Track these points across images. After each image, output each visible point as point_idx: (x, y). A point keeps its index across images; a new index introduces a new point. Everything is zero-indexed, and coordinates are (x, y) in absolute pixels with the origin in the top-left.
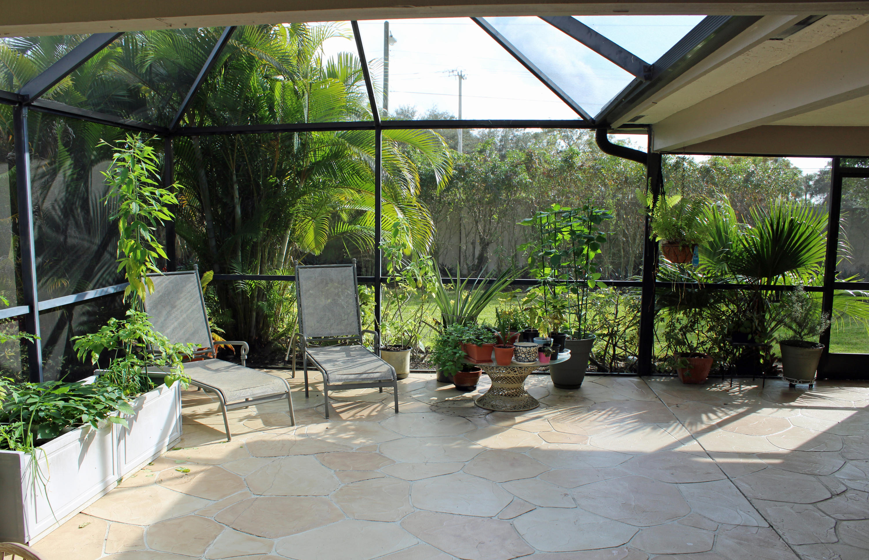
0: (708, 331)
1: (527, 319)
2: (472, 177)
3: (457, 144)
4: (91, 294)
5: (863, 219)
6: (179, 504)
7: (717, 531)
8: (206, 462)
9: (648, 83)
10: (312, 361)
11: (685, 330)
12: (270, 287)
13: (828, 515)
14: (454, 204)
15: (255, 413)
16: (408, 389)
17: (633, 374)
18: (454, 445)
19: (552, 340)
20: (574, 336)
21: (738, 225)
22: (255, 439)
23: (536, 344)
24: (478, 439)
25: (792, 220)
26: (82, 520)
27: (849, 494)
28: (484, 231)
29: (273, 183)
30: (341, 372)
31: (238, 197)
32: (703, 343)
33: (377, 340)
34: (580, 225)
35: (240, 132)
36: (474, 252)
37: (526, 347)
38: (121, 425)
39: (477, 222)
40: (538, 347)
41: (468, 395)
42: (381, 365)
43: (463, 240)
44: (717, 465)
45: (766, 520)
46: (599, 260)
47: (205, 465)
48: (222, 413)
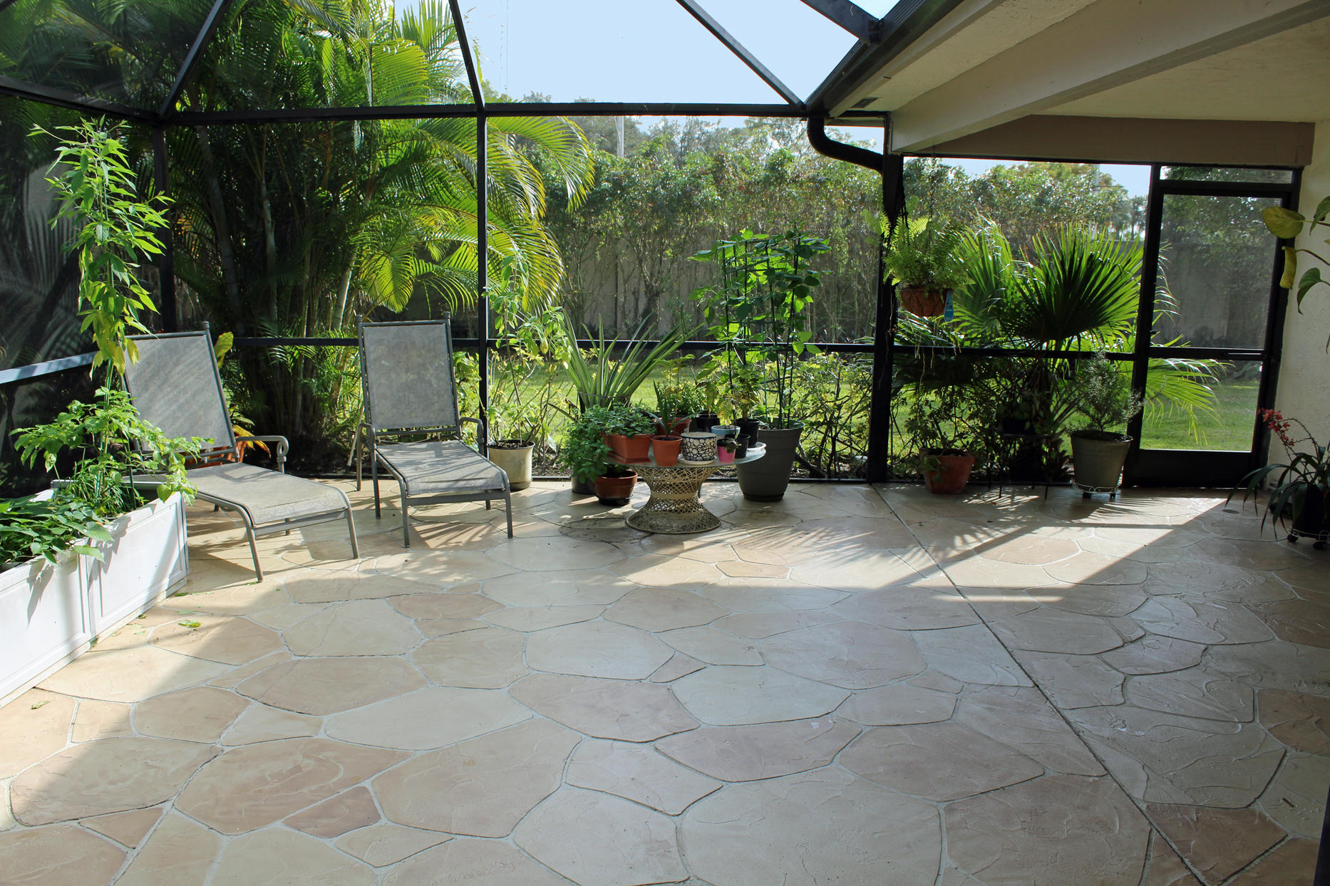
0: (971, 417)
1: (703, 398)
2: (633, 193)
3: (615, 144)
4: (42, 369)
5: (1204, 261)
6: (183, 671)
7: (962, 693)
8: (225, 612)
9: (875, 47)
10: (386, 466)
11: (938, 416)
12: (322, 357)
13: (1115, 669)
14: (606, 234)
15: (300, 542)
16: (530, 504)
17: (861, 480)
18: (591, 581)
19: (738, 428)
20: (772, 425)
21: (1014, 263)
22: (298, 578)
23: (715, 434)
24: (626, 573)
25: (1092, 256)
26: (37, 698)
27: (1146, 641)
28: (652, 275)
29: (323, 199)
30: (427, 479)
31: (270, 219)
32: (961, 436)
33: (483, 433)
34: (782, 261)
35: (271, 120)
36: (637, 306)
37: (699, 439)
38: (93, 558)
39: (640, 262)
40: (718, 438)
41: (616, 511)
42: (486, 469)
43: (621, 289)
44: (970, 604)
45: (1031, 678)
46: (822, 318)
47: (223, 616)
48: (248, 543)
